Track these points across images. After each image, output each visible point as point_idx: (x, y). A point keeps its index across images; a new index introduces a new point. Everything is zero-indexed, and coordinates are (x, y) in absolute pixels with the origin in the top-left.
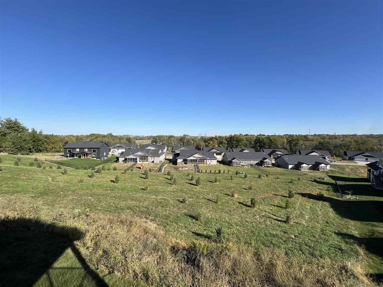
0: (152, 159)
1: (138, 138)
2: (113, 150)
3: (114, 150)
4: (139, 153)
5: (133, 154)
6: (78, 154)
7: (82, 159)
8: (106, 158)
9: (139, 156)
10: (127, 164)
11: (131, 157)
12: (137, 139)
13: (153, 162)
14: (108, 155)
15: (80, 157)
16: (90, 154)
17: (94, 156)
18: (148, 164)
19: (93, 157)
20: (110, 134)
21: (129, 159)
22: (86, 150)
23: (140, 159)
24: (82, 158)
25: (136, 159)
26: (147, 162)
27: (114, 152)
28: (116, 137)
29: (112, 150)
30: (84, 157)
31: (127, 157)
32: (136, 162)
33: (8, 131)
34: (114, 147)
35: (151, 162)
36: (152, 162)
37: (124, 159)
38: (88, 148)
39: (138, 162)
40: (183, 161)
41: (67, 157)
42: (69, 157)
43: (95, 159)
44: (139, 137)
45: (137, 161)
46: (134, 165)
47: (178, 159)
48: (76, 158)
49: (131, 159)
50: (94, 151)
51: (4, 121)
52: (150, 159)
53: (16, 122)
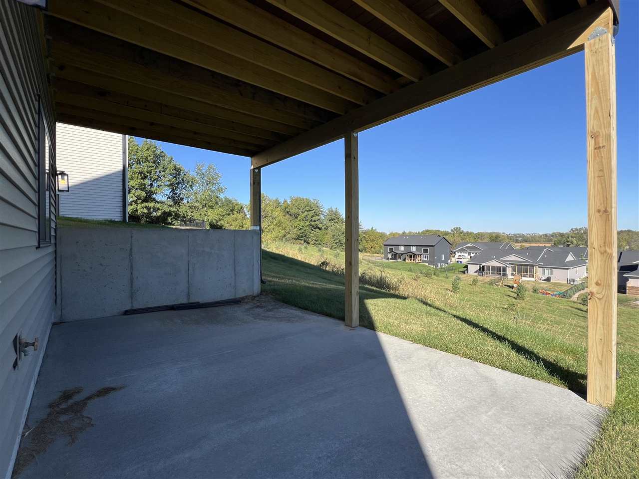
0: (544, 273)
1: (520, 239)
2: (460, 254)
3: (462, 254)
4: (512, 258)
5: (498, 258)
6: (402, 254)
7: (407, 264)
8: (444, 266)
9: (512, 263)
10: (485, 278)
11: (494, 263)
12: (517, 241)
13: (548, 280)
14: (449, 261)
15: (404, 260)
16: (419, 255)
17: (425, 259)
18: (533, 282)
19: (424, 261)
20: (457, 228)
21: (488, 267)
22: (414, 249)
23: (514, 270)
24: (407, 261)
25: (504, 270)
26: (533, 279)
27: (461, 258)
28: (469, 234)
29: (458, 254)
30: (411, 260)
31: (483, 264)
32: (505, 275)
33: (329, 224)
34: (462, 249)
35: (543, 278)
36: (545, 280)
37: (477, 267)
38: (416, 246)
39: (510, 276)
41: (388, 259)
42: (391, 259)
43: (427, 264)
45: (507, 273)
46: (499, 280)
47: (630, 279)
48: (399, 260)
49: (493, 268)
50: (426, 251)
51: (327, 212)
52: (540, 273)
53: (336, 212)
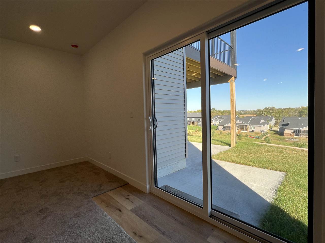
1: (243, 113)
3: (216, 121)
4: (238, 122)
6: (188, 122)
7: (191, 126)
9: (238, 124)
10: (226, 131)
11: (230, 125)
12: (241, 114)
13: (253, 131)
15: (189, 124)
16: (196, 122)
17: (199, 124)
20: (214, 108)
21: (227, 127)
22: (194, 119)
26: (246, 131)
27: (215, 123)
28: (219, 111)
29: (214, 121)
31: (225, 125)
34: (216, 119)
35: (251, 131)
37: (222, 127)
39: (236, 130)
40: (294, 132)
43: (200, 126)
44: (243, 111)
47: (286, 129)
49: (229, 127)
50: (199, 120)
52: (250, 129)
